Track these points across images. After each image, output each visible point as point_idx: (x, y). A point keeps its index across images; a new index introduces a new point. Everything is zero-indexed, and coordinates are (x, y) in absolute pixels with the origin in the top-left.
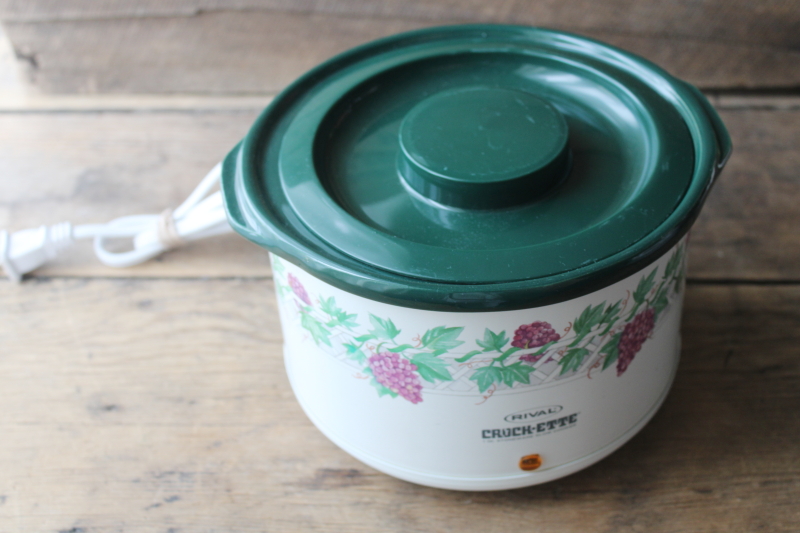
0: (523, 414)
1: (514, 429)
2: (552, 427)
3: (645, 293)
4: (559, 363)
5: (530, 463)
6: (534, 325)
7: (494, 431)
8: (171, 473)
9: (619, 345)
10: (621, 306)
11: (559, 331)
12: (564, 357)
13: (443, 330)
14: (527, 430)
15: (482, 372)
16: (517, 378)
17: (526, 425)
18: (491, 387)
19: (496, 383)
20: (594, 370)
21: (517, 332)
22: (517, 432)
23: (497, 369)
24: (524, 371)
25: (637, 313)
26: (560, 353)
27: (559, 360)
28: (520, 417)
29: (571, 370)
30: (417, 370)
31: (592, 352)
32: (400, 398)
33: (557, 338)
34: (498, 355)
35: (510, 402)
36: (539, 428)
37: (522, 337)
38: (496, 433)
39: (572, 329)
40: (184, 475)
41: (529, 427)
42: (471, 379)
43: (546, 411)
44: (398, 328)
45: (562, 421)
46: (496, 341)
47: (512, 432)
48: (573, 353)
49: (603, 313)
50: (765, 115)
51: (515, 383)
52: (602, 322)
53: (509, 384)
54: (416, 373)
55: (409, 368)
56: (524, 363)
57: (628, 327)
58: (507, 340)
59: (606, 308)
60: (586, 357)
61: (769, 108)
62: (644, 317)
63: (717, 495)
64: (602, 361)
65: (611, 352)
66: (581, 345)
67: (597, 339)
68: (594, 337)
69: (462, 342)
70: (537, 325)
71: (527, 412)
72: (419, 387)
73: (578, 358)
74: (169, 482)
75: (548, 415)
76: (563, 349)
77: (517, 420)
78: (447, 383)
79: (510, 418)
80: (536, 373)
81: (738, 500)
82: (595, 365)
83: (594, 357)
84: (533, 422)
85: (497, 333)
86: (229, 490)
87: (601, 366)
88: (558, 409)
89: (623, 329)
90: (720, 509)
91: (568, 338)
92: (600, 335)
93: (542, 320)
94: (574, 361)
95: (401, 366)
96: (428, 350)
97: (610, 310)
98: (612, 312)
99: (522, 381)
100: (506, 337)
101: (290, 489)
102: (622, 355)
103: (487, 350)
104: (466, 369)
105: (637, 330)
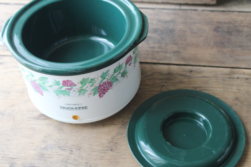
0: (70, 104)
1: (69, 108)
2: (80, 109)
3: (106, 76)
4: (78, 92)
5: (75, 117)
6: (67, 81)
7: (63, 107)
9: (98, 90)
10: (96, 79)
11: (76, 83)
12: (79, 91)
13: (43, 78)
14: (72, 108)
15: (56, 91)
16: (66, 94)
17: (72, 107)
18: (59, 95)
19: (60, 94)
20: (90, 95)
21: (63, 82)
22: (70, 109)
23: (59, 90)
24: (68, 92)
25: (103, 82)
26: (78, 89)
27: (78, 91)
28: (70, 105)
29: (82, 94)
30: (40, 87)
31: (88, 91)
32: (39, 93)
33: (75, 85)
34: (59, 87)
35: (65, 100)
36: (76, 108)
37: (64, 83)
38: (64, 108)
39: (80, 83)
41: (73, 108)
42: (54, 92)
43: (77, 104)
44: (34, 75)
45: (83, 108)
46: (58, 83)
47: (68, 108)
48: (82, 90)
49: (90, 80)
51: (66, 95)
52: (90, 83)
53: (64, 95)
54: (40, 88)
55: (38, 86)
56: (67, 90)
57: (100, 85)
58: (61, 84)
59: (90, 79)
60: (86, 92)
62: (107, 83)
64: (93, 93)
65: (96, 91)
66: (84, 88)
67: (89, 87)
68: (88, 86)
69: (49, 82)
70: (68, 81)
71: (71, 104)
72: (42, 91)
73: (84, 91)
75: (78, 105)
76: (78, 88)
77: (69, 105)
78: (48, 92)
79: (67, 104)
80: (71, 93)
82: (91, 94)
83: (89, 92)
84: (74, 107)
85: (58, 81)
86: (14, 119)
87: (93, 95)
88: (81, 104)
89: (99, 85)
91: (79, 86)
92: (90, 86)
93: (69, 79)
94: (82, 92)
95: (37, 85)
96: (41, 82)
97: (92, 80)
98: (93, 80)
99: (67, 95)
100: (60, 82)
101: (31, 119)
102: (100, 93)
103: (56, 85)
104: (51, 89)
105: (104, 86)
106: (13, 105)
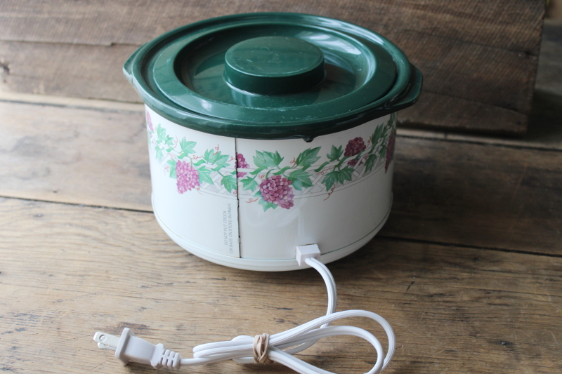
106: (59, 301)
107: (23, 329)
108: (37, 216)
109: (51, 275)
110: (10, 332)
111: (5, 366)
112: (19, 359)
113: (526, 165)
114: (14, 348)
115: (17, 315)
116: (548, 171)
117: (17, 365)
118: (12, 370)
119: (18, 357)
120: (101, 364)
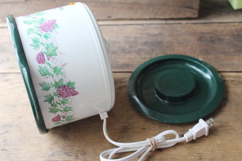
8: (7, 125)
40: (10, 126)
50: (179, 25)
61: (180, 24)
63: (147, 130)
74: (7, 128)
81: (152, 131)
90: (147, 134)
107: (7, 132)
108: (6, 80)
109: (15, 106)
110: (2, 134)
111: (3, 149)
112: (8, 145)
113: (199, 31)
114: (5, 140)
115: (4, 126)
116: (208, 33)
117: (7, 148)
118: (5, 150)
119: (7, 144)
120: (40, 143)
